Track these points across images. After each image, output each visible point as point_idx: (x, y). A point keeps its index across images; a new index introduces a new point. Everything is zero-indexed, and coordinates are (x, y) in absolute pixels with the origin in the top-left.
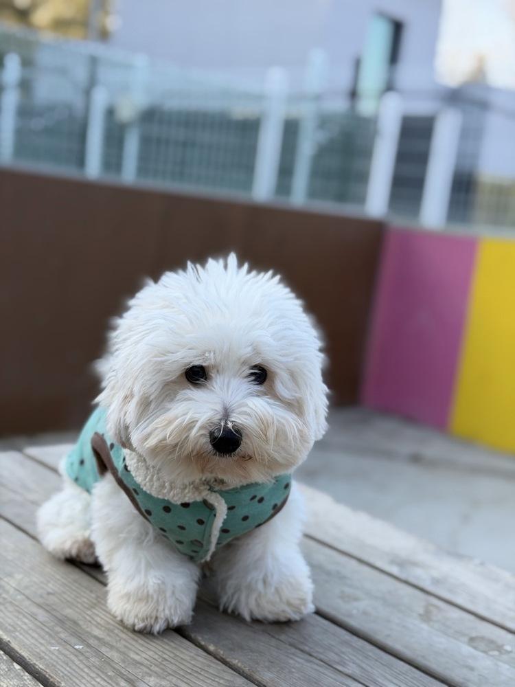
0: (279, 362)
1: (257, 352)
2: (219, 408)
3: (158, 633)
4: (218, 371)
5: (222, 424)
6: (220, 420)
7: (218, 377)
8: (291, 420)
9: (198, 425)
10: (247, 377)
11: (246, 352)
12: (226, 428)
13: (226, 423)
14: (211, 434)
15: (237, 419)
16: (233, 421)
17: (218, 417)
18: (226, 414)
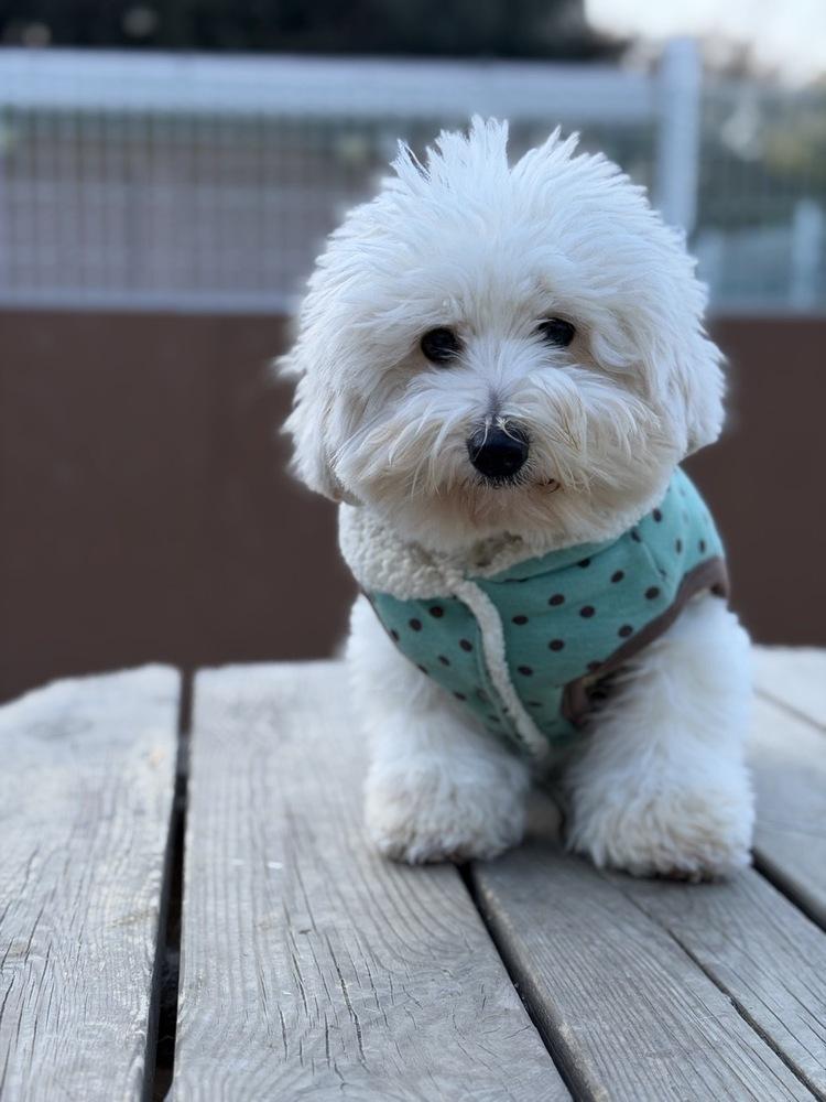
0: (586, 299)
1: (543, 288)
2: (483, 397)
3: (417, 862)
4: (474, 332)
5: (487, 423)
6: (484, 416)
7: (475, 340)
8: (622, 404)
9: (443, 432)
10: (532, 334)
11: (524, 289)
12: (494, 430)
13: (495, 421)
14: (470, 443)
15: (515, 411)
16: (506, 417)
17: (481, 411)
18: (495, 405)
